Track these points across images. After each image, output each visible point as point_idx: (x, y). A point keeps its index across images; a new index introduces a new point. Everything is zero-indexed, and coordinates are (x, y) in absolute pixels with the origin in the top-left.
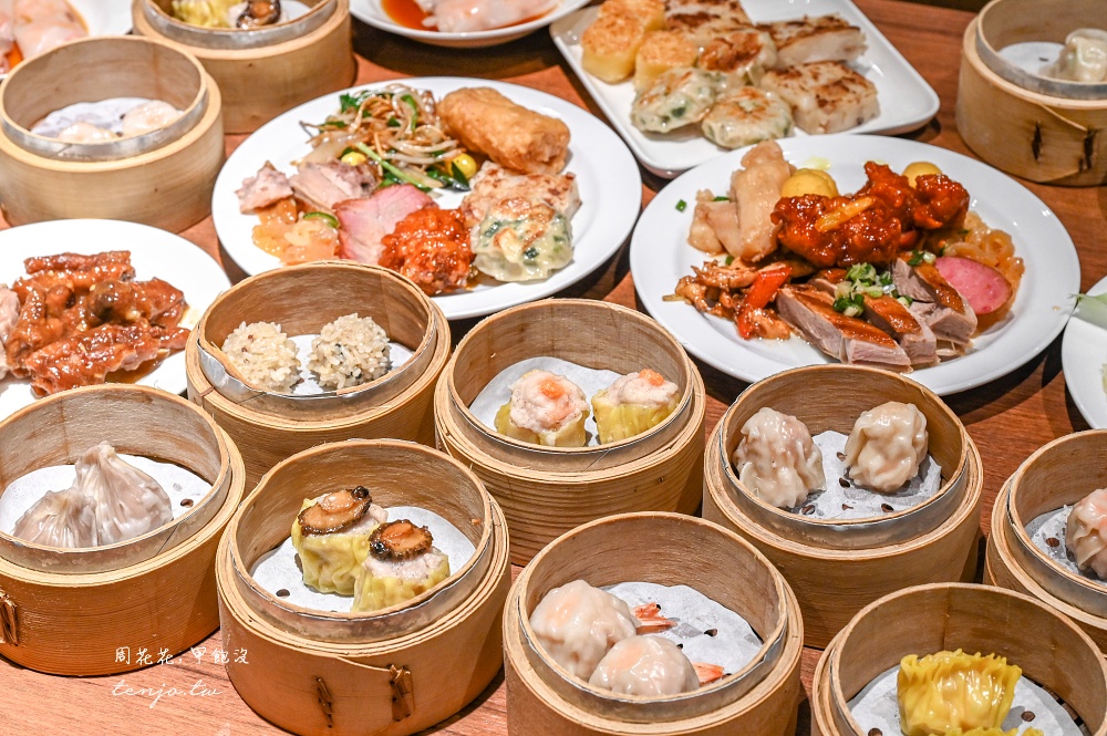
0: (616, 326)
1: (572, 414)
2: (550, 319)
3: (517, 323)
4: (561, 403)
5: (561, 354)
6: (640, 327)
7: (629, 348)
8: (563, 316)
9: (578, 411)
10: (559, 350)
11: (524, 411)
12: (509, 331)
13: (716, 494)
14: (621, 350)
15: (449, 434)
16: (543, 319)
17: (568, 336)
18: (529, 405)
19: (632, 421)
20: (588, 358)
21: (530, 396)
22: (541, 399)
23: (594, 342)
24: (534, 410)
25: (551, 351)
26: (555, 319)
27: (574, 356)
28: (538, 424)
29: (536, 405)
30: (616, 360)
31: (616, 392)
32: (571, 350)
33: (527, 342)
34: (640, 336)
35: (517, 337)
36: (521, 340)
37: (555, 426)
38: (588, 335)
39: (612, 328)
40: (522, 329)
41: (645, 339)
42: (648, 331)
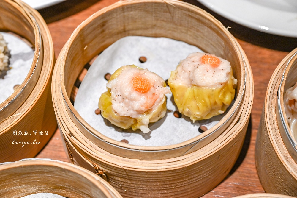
0: (170, 13)
1: (159, 100)
2: (122, 14)
3: (99, 22)
4: (150, 94)
5: (131, 32)
6: (190, 14)
7: (181, 25)
8: (132, 11)
9: (162, 96)
10: (129, 30)
11: (122, 104)
12: (94, 29)
13: (285, 161)
14: (174, 26)
15: (71, 135)
16: (117, 15)
17: (135, 22)
18: (127, 100)
19: (204, 99)
20: (150, 32)
21: (126, 94)
22: (135, 94)
23: (154, 22)
24: (131, 103)
25: (124, 33)
26: (126, 14)
27: (140, 32)
28: (135, 112)
29: (132, 100)
30: (170, 32)
31: (186, 75)
32: (137, 29)
33: (107, 32)
34: (190, 19)
35: (100, 31)
36: (103, 31)
37: (148, 112)
38: (150, 20)
39: (168, 14)
40: (103, 25)
41: (193, 21)
42: (197, 16)
